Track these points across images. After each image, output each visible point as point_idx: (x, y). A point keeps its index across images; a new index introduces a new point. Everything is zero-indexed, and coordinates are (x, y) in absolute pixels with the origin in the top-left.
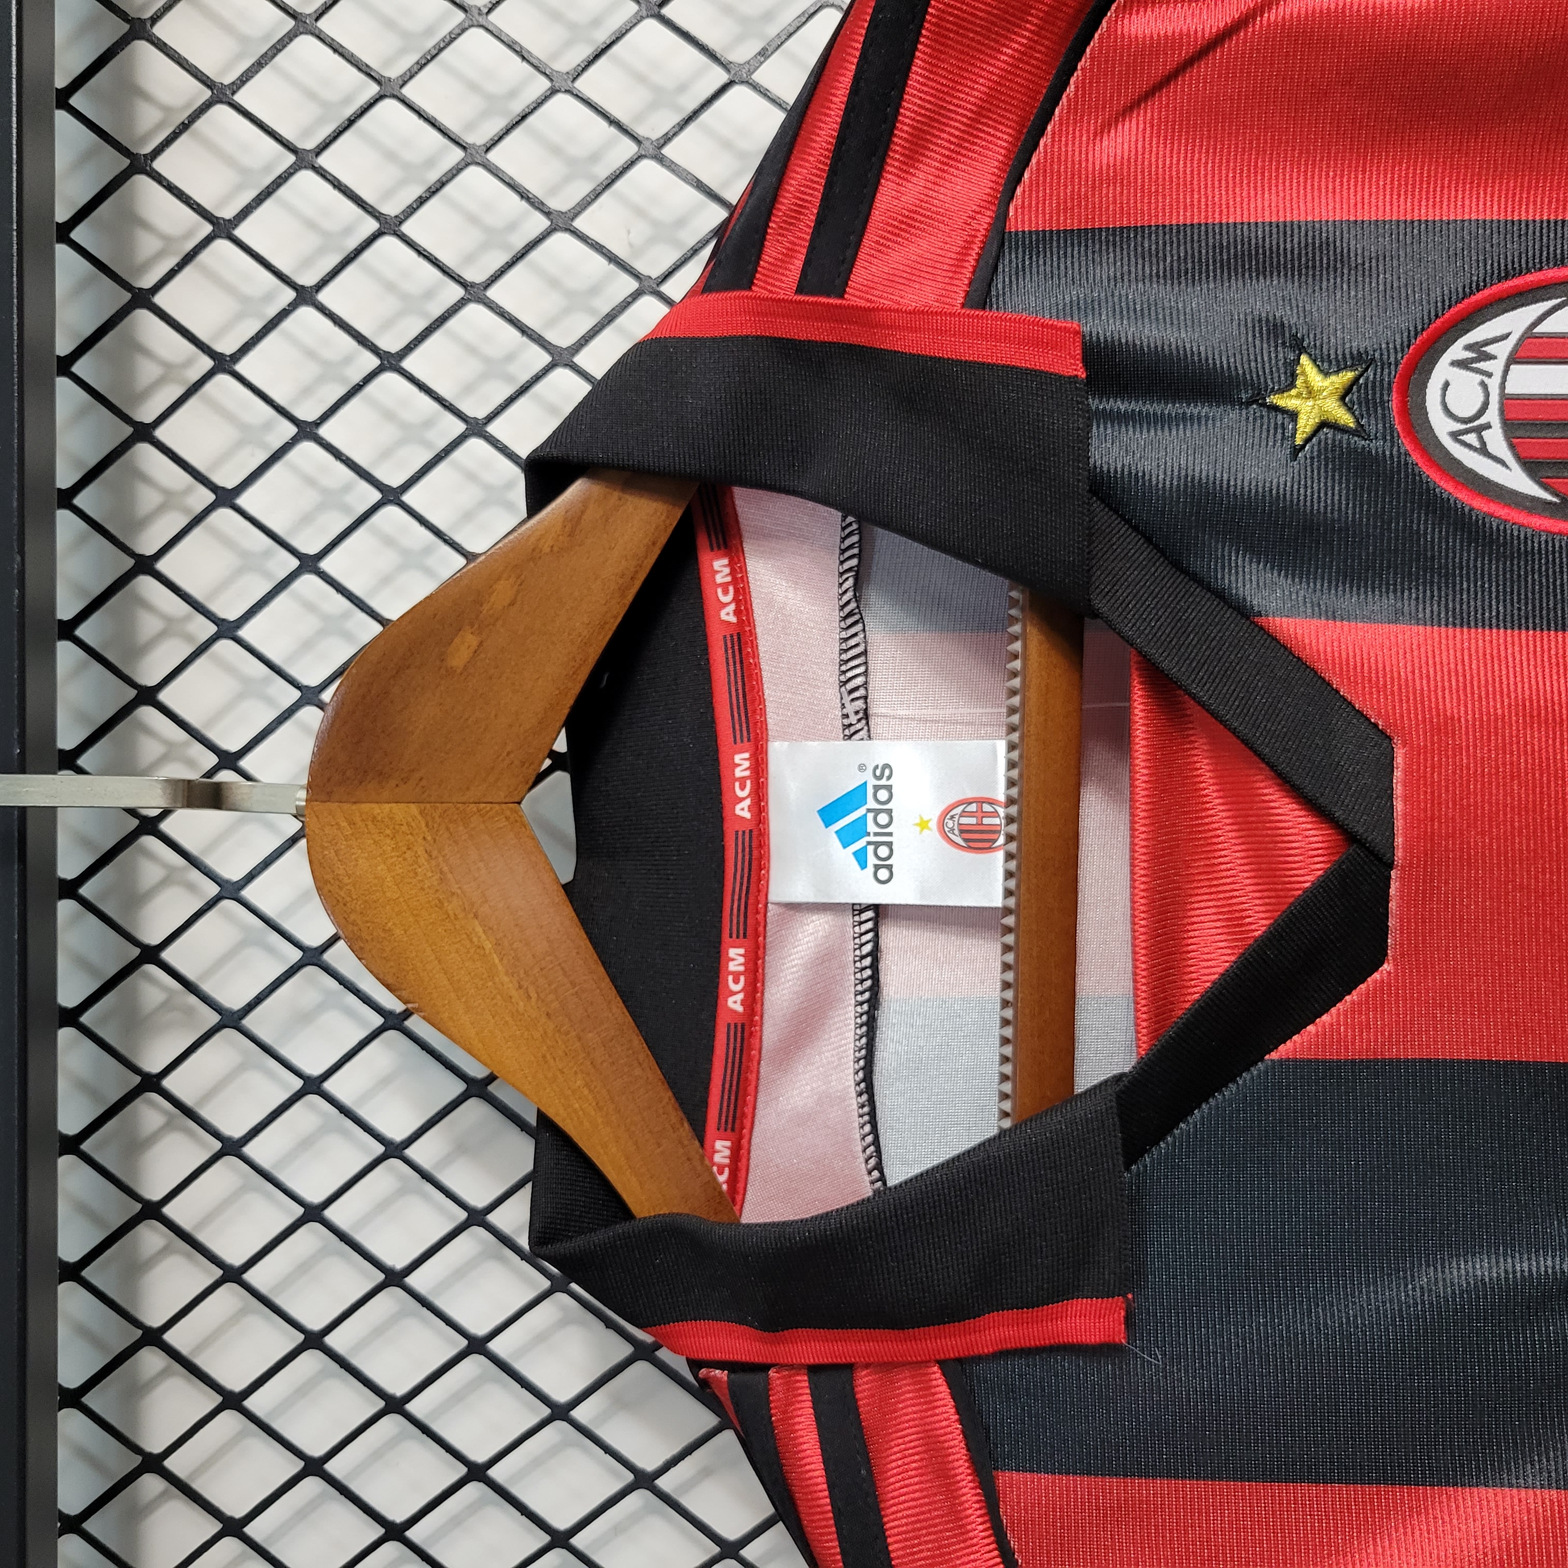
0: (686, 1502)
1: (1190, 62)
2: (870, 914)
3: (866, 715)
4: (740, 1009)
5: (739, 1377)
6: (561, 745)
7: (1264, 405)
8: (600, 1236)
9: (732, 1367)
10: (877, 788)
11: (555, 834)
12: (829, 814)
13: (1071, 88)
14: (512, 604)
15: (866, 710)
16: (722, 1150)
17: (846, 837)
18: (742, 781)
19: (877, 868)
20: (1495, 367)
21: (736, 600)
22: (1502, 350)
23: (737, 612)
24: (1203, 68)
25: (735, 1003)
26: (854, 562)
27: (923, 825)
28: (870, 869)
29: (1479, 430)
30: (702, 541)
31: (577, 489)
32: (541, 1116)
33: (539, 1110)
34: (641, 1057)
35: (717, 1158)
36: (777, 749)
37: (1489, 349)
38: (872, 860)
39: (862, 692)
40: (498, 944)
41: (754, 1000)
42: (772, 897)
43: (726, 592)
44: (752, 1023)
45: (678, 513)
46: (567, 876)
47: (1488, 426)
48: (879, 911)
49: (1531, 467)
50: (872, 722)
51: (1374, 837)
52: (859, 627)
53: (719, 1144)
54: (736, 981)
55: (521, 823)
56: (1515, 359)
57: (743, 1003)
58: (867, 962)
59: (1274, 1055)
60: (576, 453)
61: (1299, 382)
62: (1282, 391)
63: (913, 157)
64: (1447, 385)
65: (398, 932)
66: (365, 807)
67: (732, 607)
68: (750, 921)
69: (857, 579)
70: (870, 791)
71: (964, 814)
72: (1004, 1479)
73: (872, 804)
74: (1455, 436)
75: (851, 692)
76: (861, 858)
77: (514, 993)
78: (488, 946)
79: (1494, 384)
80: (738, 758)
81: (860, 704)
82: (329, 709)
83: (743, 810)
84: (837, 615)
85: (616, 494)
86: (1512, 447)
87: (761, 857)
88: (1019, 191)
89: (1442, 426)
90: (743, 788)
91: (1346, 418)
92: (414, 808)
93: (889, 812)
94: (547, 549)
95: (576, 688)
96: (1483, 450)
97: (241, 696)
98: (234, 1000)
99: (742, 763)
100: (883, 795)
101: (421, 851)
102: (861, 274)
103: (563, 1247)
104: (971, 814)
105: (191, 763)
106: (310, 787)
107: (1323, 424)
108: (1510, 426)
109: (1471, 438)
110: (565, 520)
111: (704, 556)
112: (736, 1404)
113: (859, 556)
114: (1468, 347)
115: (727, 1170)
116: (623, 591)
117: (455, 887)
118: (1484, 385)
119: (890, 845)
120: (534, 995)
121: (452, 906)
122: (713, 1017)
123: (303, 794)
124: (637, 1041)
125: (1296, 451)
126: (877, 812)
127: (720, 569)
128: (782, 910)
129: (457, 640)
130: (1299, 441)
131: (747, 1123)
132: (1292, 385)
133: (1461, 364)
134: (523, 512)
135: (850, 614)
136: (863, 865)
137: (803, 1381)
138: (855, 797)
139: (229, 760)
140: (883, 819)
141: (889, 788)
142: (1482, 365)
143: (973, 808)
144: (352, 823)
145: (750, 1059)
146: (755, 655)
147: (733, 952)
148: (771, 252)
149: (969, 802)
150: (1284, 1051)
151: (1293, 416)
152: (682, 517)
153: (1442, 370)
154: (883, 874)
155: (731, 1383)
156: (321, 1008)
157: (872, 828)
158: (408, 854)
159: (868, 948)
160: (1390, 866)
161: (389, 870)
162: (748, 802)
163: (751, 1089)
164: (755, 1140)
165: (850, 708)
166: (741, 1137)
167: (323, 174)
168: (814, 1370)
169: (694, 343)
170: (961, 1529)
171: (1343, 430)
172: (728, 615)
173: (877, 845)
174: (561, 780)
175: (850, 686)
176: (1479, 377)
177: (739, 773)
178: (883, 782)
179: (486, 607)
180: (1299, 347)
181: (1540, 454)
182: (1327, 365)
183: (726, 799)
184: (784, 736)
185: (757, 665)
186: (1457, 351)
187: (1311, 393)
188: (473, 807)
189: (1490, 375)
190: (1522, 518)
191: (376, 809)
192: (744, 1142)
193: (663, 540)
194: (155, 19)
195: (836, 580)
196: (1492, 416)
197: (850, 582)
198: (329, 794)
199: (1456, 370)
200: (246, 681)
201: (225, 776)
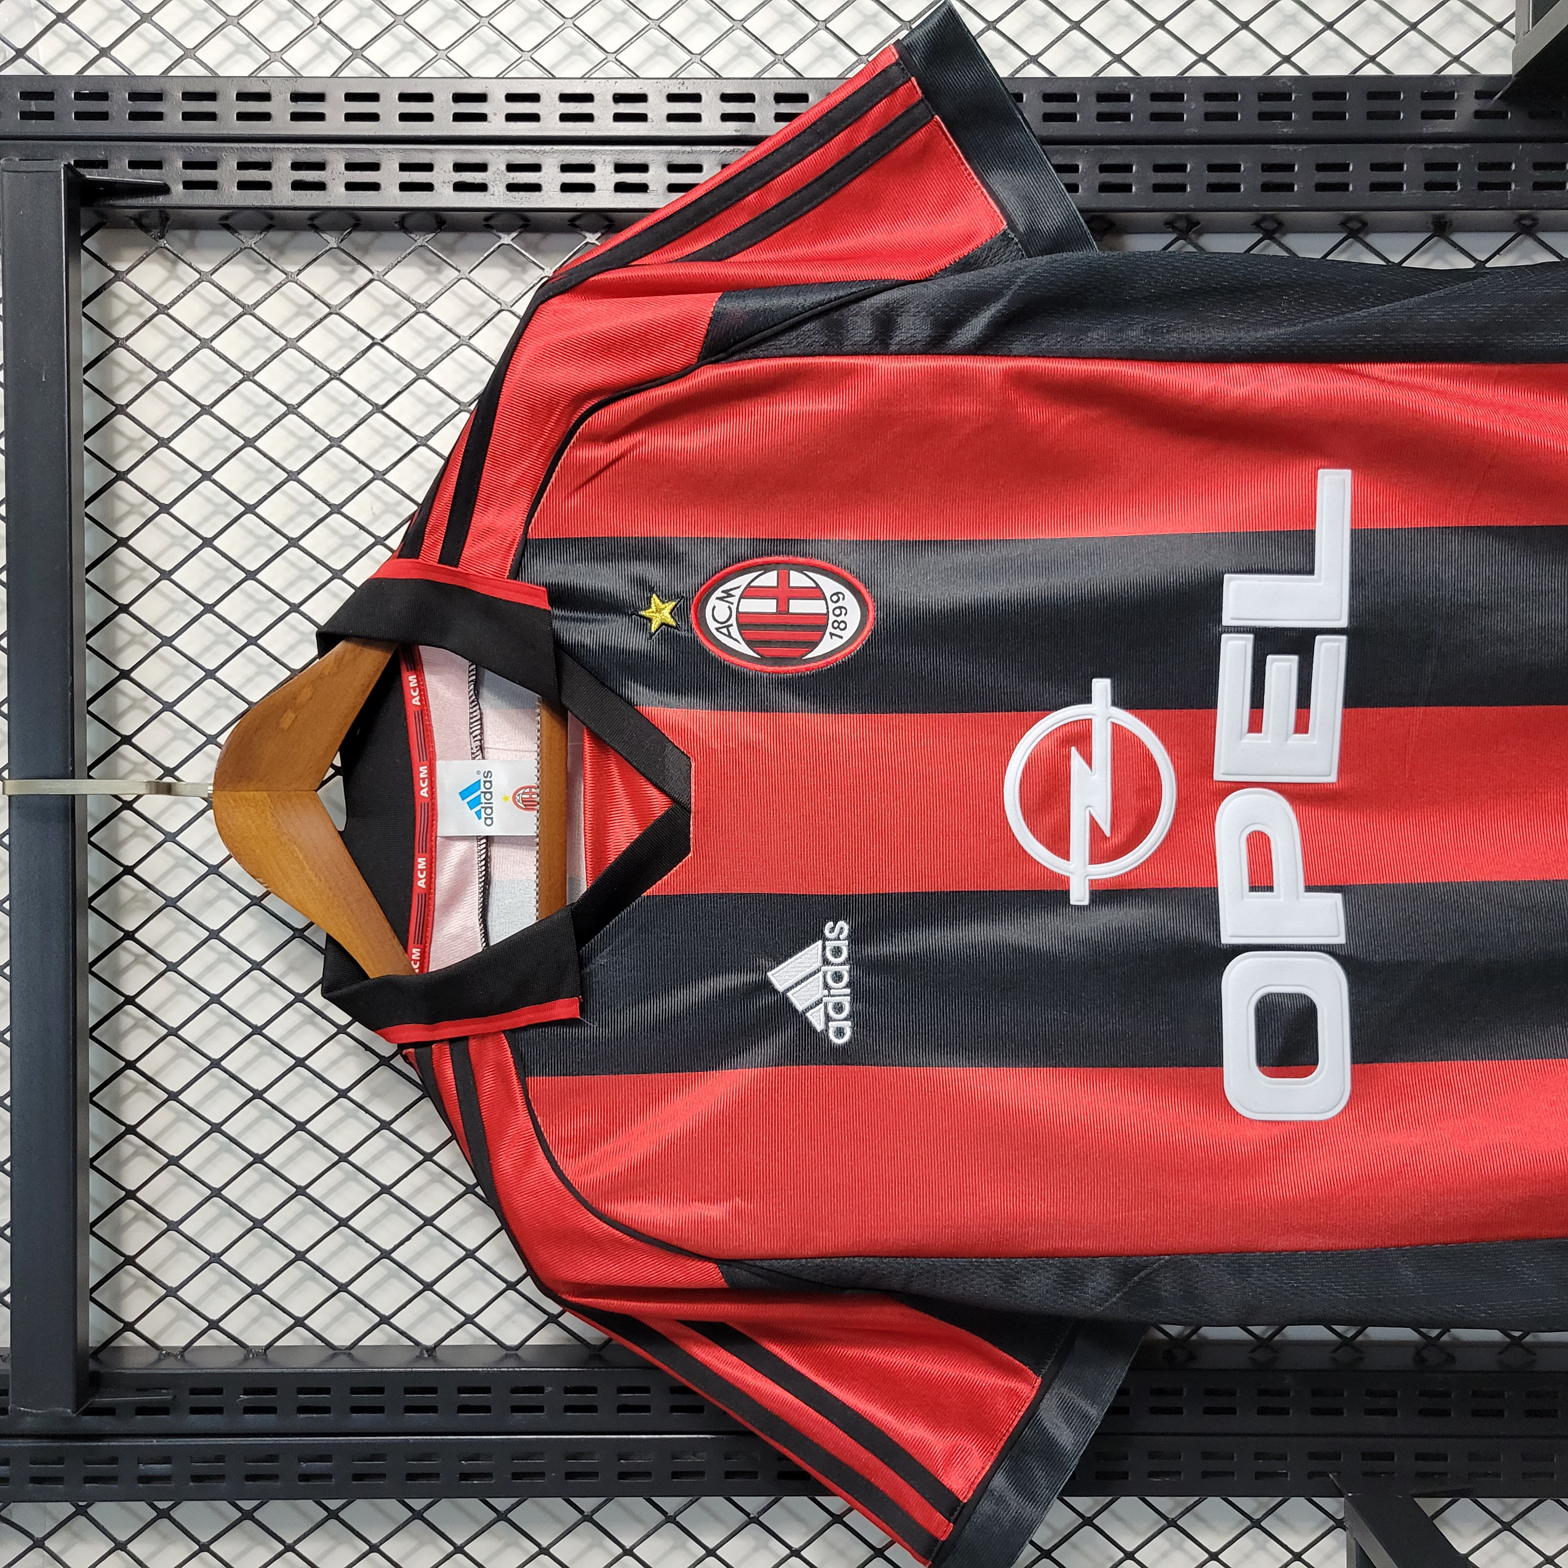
0: (412, 1140)
1: (602, 470)
2: (484, 841)
3: (481, 748)
4: (424, 886)
5: (419, 1050)
6: (337, 762)
7: (638, 615)
8: (355, 987)
9: (416, 1045)
10: (485, 782)
11: (335, 805)
12: (464, 794)
13: (553, 479)
14: (311, 698)
15: (481, 746)
16: (416, 953)
17: (471, 805)
18: (424, 779)
19: (486, 819)
20: (735, 600)
21: (420, 695)
22: (737, 593)
23: (420, 700)
24: (607, 473)
25: (421, 884)
26: (474, 677)
27: (506, 799)
28: (483, 819)
29: (727, 627)
30: (403, 667)
31: (340, 646)
32: (329, 939)
33: (328, 935)
34: (374, 907)
35: (414, 957)
36: (440, 765)
37: (731, 592)
38: (483, 816)
39: (479, 737)
40: (306, 856)
41: (431, 882)
42: (439, 834)
43: (415, 691)
44: (430, 893)
45: (390, 656)
46: (342, 828)
47: (731, 625)
48: (489, 840)
49: (749, 643)
50: (486, 751)
51: (684, 800)
52: (477, 707)
53: (414, 950)
54: (422, 873)
55: (318, 800)
56: (742, 597)
57: (425, 883)
58: (483, 863)
59: (645, 894)
60: (340, 630)
61: (653, 605)
62: (645, 610)
63: (487, 505)
64: (714, 607)
65: (258, 851)
66: (242, 793)
67: (418, 698)
68: (428, 845)
69: (475, 685)
70: (482, 783)
71: (524, 793)
72: (529, 1080)
73: (483, 789)
74: (717, 629)
75: (474, 737)
76: (478, 814)
77: (313, 878)
78: (301, 857)
79: (734, 608)
80: (421, 769)
81: (478, 743)
82: (224, 748)
83: (424, 793)
84: (468, 701)
85: (360, 648)
86: (741, 634)
87: (433, 815)
88: (533, 521)
89: (712, 625)
90: (424, 782)
91: (672, 622)
92: (265, 794)
93: (491, 793)
94: (327, 674)
95: (342, 737)
96: (730, 636)
97: (173, 739)
98: (173, 893)
99: (423, 771)
100: (488, 785)
101: (268, 813)
102: (467, 552)
103: (337, 993)
104: (526, 793)
105: (147, 774)
106: (214, 784)
107: (662, 624)
108: (740, 626)
109: (724, 631)
110: (335, 660)
111: (404, 674)
112: (418, 1062)
113: (476, 675)
114: (723, 592)
115: (418, 963)
116: (364, 692)
117: (285, 830)
118: (729, 608)
119: (491, 808)
120: (323, 879)
121: (284, 839)
122: (411, 892)
123: (211, 788)
124: (373, 901)
125: (651, 635)
126: (485, 793)
127: (412, 680)
128: (443, 840)
129: (285, 716)
130: (653, 631)
131: (428, 940)
132: (650, 607)
133: (721, 599)
134: (315, 652)
135: (473, 701)
136: (480, 818)
137: (447, 1048)
138: (475, 786)
139: (169, 772)
140: (488, 796)
141: (490, 782)
142: (729, 599)
143: (527, 790)
144: (235, 801)
145: (429, 910)
146: (429, 720)
147: (420, 860)
148: (427, 541)
149: (526, 788)
150: (648, 892)
151: (650, 620)
152: (390, 660)
153: (712, 601)
154: (489, 822)
155: (415, 1053)
156: (217, 898)
157: (483, 800)
158: (263, 815)
159: (483, 857)
160: (690, 812)
161: (253, 822)
162: (426, 789)
163: (430, 924)
164: (432, 949)
165: (474, 746)
166: (425, 947)
167: (215, 482)
168: (452, 1041)
169: (393, 582)
170: (513, 1103)
171: (671, 627)
172: (416, 701)
173: (486, 808)
174: (339, 779)
175: (474, 734)
176: (728, 604)
177: (422, 776)
178: (488, 779)
179: (298, 700)
180: (652, 590)
181: (751, 637)
182: (665, 598)
183: (416, 788)
184: (441, 758)
185: (430, 725)
186: (719, 593)
187: (659, 611)
188: (293, 793)
189: (732, 603)
190: (743, 663)
191: (246, 794)
192: (427, 949)
193: (382, 668)
194: (128, 405)
195: (467, 685)
196: (733, 621)
197: (472, 687)
198: (224, 787)
199: (718, 601)
200: (176, 731)
201: (168, 779)
